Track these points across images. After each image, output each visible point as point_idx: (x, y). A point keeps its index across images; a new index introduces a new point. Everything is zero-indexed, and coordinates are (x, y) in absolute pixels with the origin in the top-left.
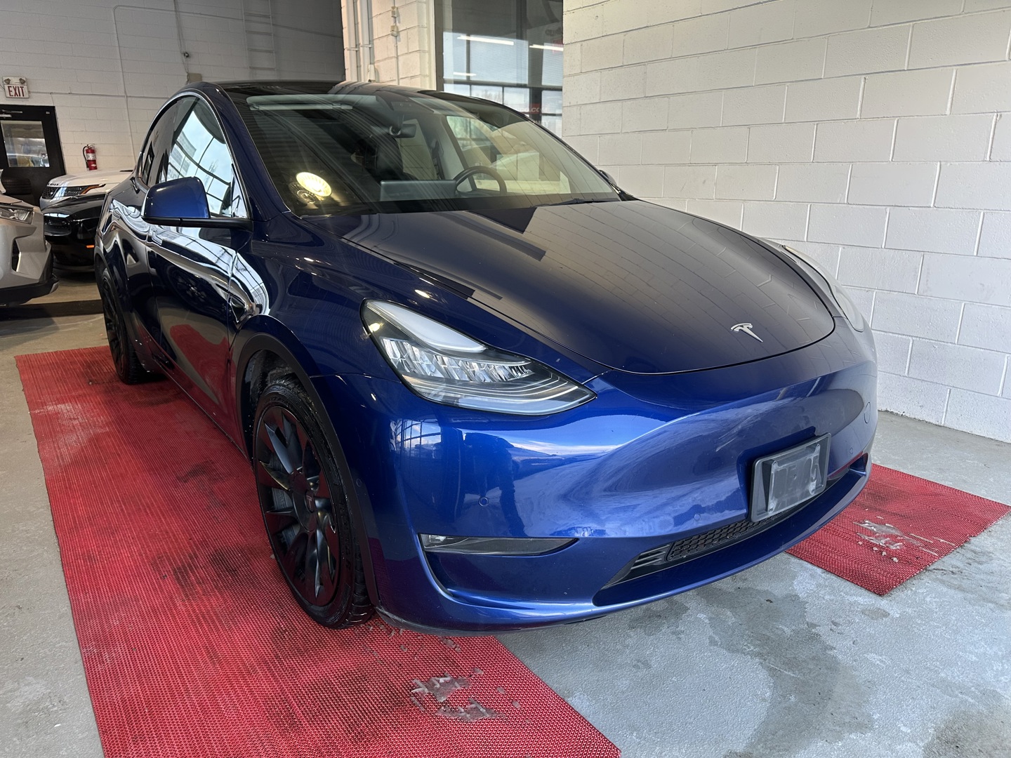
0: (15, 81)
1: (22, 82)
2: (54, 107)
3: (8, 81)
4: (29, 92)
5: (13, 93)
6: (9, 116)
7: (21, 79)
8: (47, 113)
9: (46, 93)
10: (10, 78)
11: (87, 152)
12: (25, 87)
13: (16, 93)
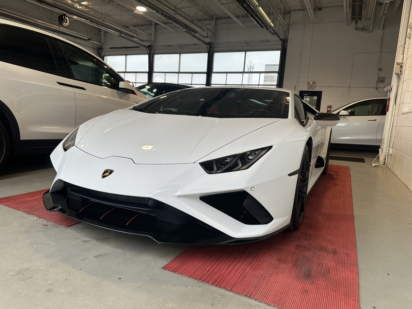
0: (311, 83)
1: (313, 83)
2: (322, 92)
3: (309, 83)
4: (315, 86)
5: (309, 87)
6: (307, 95)
7: (313, 82)
8: (320, 94)
9: (321, 87)
10: (310, 82)
11: (329, 108)
12: (314, 85)
13: (310, 87)
